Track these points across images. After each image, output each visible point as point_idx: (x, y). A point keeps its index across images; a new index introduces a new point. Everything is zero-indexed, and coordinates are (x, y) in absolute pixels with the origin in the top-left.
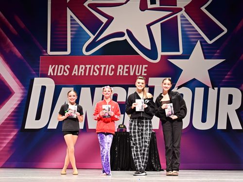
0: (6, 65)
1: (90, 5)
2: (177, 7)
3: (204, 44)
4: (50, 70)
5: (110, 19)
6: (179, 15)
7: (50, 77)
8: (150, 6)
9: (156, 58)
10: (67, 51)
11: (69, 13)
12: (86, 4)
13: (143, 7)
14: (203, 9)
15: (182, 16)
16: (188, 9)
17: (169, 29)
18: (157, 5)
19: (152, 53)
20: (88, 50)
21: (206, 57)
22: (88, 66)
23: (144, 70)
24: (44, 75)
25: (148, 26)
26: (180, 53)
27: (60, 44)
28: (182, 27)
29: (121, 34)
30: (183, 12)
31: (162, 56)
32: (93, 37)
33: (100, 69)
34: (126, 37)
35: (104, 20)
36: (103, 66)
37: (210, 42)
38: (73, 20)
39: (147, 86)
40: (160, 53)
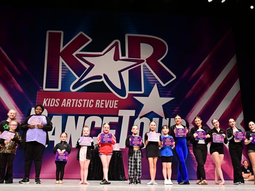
1: (77, 55)
3: (159, 86)
4: (45, 102)
5: (92, 66)
6: (142, 65)
8: (121, 58)
9: (124, 96)
10: (58, 88)
11: (61, 60)
12: (74, 54)
13: (116, 58)
14: (159, 61)
16: (148, 61)
17: (135, 75)
19: (122, 92)
20: (74, 88)
21: (161, 96)
22: (74, 100)
25: (120, 72)
26: (143, 92)
27: (52, 83)
29: (100, 77)
30: (145, 63)
31: (129, 94)
32: (78, 79)
33: (82, 103)
34: (103, 79)
35: (87, 66)
36: (85, 100)
37: (164, 85)
39: (117, 116)
40: (128, 92)
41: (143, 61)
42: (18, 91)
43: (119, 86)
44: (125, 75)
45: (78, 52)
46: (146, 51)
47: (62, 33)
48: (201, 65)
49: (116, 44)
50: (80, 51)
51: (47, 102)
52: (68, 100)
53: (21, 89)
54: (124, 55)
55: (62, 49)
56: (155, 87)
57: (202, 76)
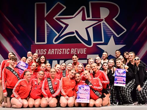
2: (101, 18)
3: (115, 37)
5: (67, 25)
6: (102, 22)
8: (87, 18)
9: (90, 45)
11: (46, 23)
12: (54, 18)
13: (84, 19)
14: (114, 19)
15: (104, 23)
16: (106, 19)
21: (116, 44)
22: (56, 50)
23: (85, 51)
25: (86, 29)
26: (103, 42)
28: (103, 29)
29: (73, 33)
30: (104, 21)
31: (94, 44)
32: (58, 35)
33: (62, 51)
34: (75, 34)
35: (64, 26)
36: (64, 49)
39: (86, 59)
40: (93, 42)
41: (103, 20)
42: (18, 45)
43: (87, 39)
44: (91, 30)
45: (57, 16)
46: (104, 13)
47: (45, 3)
48: (144, 21)
49: (83, 9)
50: (58, 16)
51: (38, 52)
52: (52, 50)
53: (20, 44)
54: (88, 16)
55: (46, 15)
56: (112, 39)
57: (145, 29)
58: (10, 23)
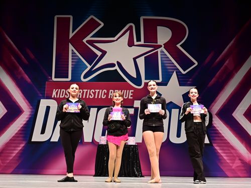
0: (18, 89)
1: (87, 41)
3: (179, 73)
4: (54, 93)
5: (104, 53)
6: (159, 50)
7: (54, 99)
8: (136, 43)
9: (140, 85)
10: (68, 78)
11: (71, 47)
12: (84, 41)
13: (131, 44)
14: (178, 46)
15: (162, 52)
17: (151, 62)
18: (142, 42)
19: (137, 81)
20: (85, 77)
21: (180, 85)
22: (85, 91)
23: (131, 94)
24: (49, 97)
25: (135, 59)
26: (160, 80)
27: (62, 73)
28: (161, 60)
29: (113, 65)
30: (163, 48)
31: (145, 83)
32: (89, 67)
33: (95, 93)
34: (117, 67)
35: (99, 53)
36: (97, 91)
37: (184, 73)
38: (73, 53)
39: (132, 107)
40: (144, 81)
41: (160, 46)
42: (26, 81)
43: (134, 75)
44: (141, 62)
45: (88, 38)
46: (164, 35)
47: (71, 17)
48: (226, 50)
49: (130, 28)
51: (57, 93)
53: (28, 80)
54: (139, 40)
55: (71, 35)
56: (174, 75)
57: (227, 62)
58: (14, 46)
